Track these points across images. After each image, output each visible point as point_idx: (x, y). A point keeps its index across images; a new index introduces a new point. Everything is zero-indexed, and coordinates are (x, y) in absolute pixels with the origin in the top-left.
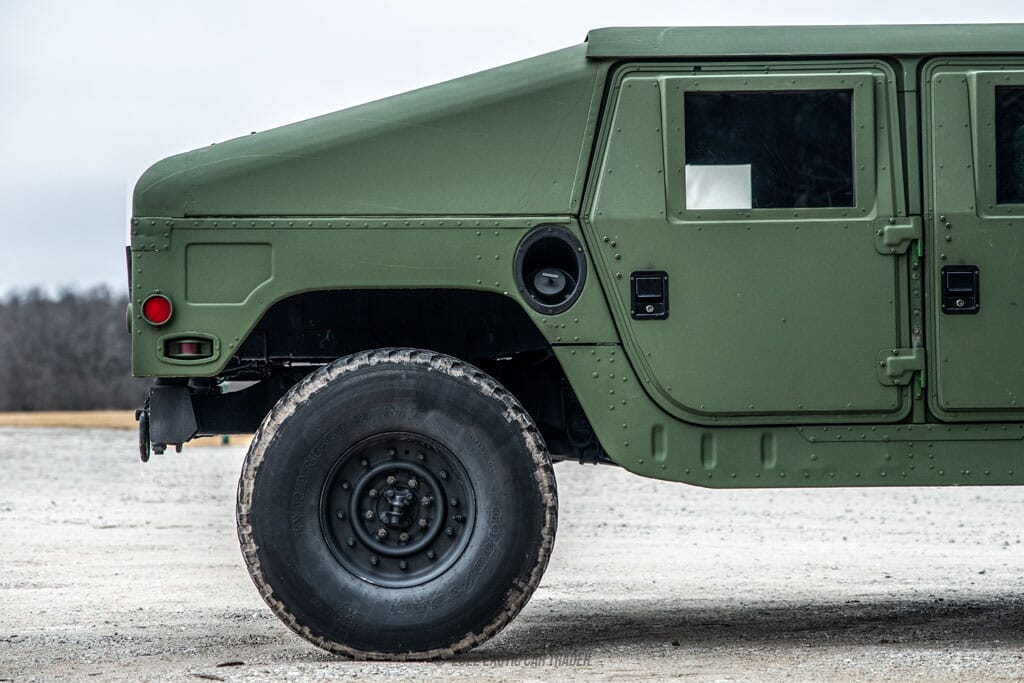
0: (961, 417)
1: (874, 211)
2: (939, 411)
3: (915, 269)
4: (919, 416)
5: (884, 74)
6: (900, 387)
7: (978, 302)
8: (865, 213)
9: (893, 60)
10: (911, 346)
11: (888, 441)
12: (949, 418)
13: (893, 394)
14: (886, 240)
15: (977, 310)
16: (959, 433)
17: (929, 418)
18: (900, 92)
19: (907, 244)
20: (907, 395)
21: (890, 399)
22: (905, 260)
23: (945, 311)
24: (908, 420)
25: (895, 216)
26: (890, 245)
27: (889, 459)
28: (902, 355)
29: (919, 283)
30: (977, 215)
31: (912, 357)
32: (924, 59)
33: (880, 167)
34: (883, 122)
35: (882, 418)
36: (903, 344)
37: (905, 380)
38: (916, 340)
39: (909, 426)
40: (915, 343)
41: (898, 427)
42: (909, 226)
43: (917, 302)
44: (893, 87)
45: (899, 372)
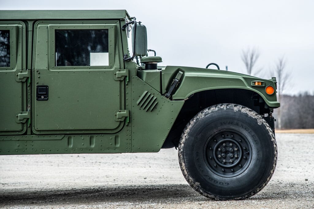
0: (42, 133)
1: (16, 68)
2: (35, 131)
3: (29, 86)
4: (29, 132)
5: (22, 25)
6: (23, 124)
7: (48, 97)
8: (13, 69)
9: (25, 21)
10: (27, 111)
11: (19, 140)
12: (38, 133)
13: (20, 125)
14: (19, 77)
15: (48, 99)
16: (41, 138)
17: (32, 133)
18: (27, 31)
19: (26, 79)
20: (25, 126)
21: (19, 127)
22: (25, 83)
23: (37, 100)
24: (26, 134)
25: (22, 70)
26: (20, 79)
27: (19, 146)
28: (23, 113)
29: (30, 91)
30: (48, 70)
31: (26, 114)
32: (35, 21)
33: (18, 55)
34: (20, 41)
35: (17, 133)
36: (24, 110)
37: (24, 121)
38: (29, 109)
39: (26, 136)
40: (28, 110)
41: (22, 136)
42: (26, 73)
43: (29, 97)
44: (24, 30)
45: (22, 119)
